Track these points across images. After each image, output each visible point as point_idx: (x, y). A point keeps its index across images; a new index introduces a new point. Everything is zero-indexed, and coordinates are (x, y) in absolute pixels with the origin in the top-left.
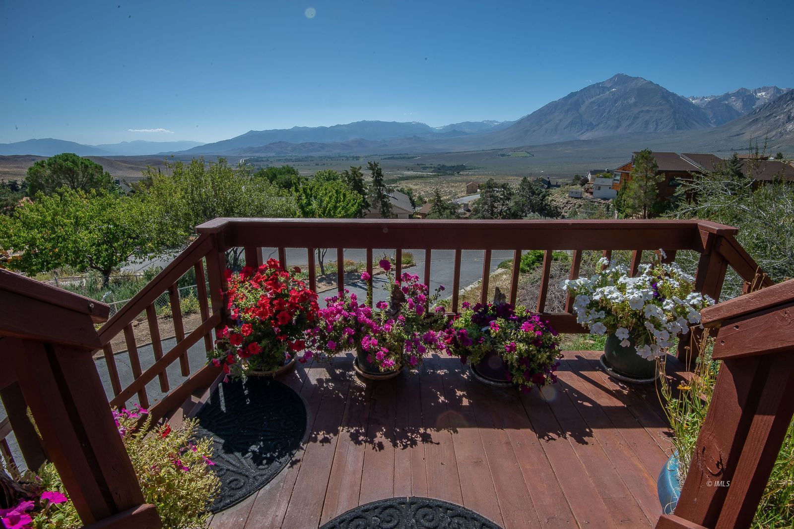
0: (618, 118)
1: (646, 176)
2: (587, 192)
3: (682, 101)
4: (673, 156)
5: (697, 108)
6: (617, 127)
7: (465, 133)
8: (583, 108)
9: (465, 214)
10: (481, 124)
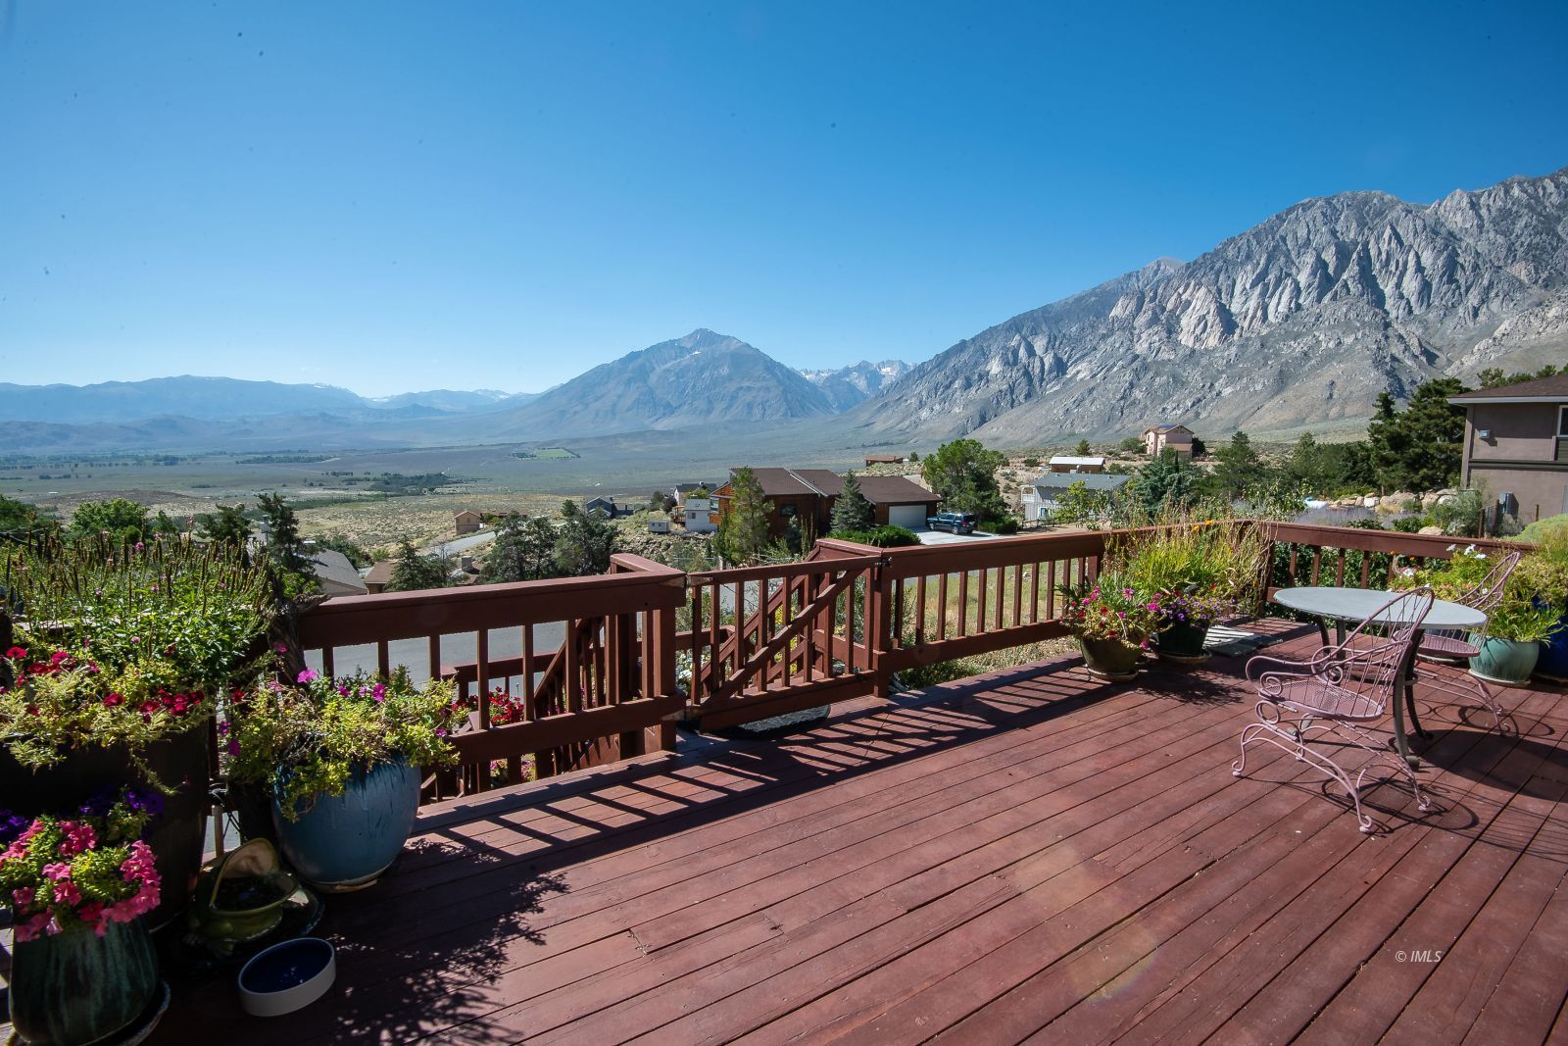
0: (708, 397)
1: (751, 505)
2: (677, 523)
3: (791, 375)
4: (780, 473)
5: (812, 386)
6: (709, 412)
7: (440, 412)
8: (653, 379)
9: (466, 578)
10: (474, 395)
